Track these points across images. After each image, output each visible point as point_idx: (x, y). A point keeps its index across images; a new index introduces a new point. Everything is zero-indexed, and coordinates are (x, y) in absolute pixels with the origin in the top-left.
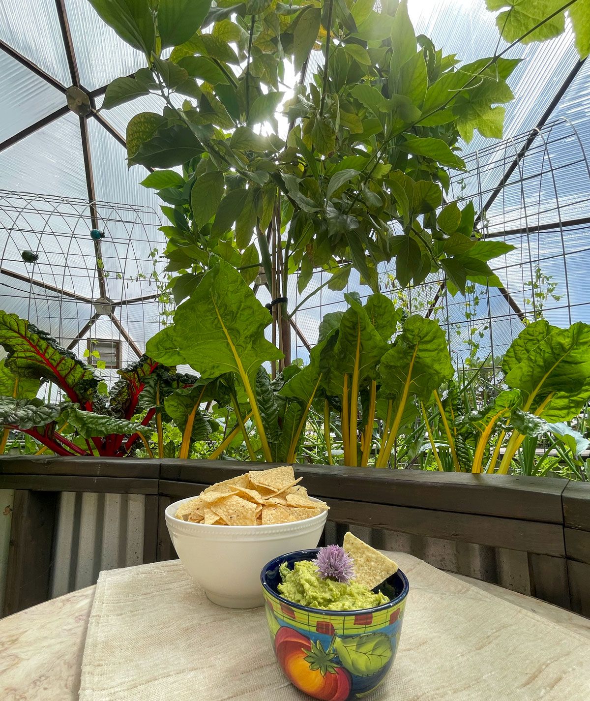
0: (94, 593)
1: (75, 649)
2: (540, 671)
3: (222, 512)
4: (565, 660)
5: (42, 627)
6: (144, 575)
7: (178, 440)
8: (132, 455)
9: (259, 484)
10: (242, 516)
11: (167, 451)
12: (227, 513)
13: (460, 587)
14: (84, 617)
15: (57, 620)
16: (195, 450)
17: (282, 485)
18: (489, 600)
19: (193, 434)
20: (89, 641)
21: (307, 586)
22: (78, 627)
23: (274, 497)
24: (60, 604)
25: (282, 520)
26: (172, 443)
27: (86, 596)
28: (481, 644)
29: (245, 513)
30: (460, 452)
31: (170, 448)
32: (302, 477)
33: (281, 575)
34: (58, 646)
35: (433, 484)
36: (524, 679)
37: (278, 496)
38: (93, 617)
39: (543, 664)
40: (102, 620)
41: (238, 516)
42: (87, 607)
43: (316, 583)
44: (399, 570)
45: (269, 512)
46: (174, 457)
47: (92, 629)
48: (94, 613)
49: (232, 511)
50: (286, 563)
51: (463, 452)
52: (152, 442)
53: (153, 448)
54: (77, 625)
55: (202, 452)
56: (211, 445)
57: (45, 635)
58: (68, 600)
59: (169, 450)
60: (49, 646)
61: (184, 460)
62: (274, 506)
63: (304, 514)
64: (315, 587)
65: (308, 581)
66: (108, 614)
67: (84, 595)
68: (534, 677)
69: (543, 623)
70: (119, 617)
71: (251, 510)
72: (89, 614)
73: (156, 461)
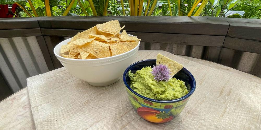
0: (28, 92)
1: (30, 125)
2: (223, 90)
3: (90, 51)
4: (229, 84)
5: (5, 117)
6: (52, 79)
7: (42, 6)
8: (18, 16)
9: (104, 32)
10: (102, 51)
11: (39, 12)
12: (93, 51)
13: (186, 61)
14: (28, 106)
15: (12, 111)
16: (53, 11)
17: (115, 30)
18: (197, 65)
19: (50, 3)
20: (36, 122)
21: (153, 87)
22: (26, 112)
23: (113, 37)
24: (10, 102)
25: (121, 49)
26: (39, 8)
27: (24, 94)
28: (200, 83)
29: (103, 50)
30: (182, 7)
31: (39, 11)
32: (125, 26)
33: (130, 77)
34: (19, 126)
35: (179, 23)
36: (219, 94)
37: (115, 36)
38: (33, 108)
39: (224, 87)
40: (39, 108)
41: (99, 51)
42: (27, 100)
43: (156, 84)
44: (183, 68)
45: (114, 46)
46: (44, 16)
47: (36, 116)
48: (33, 105)
49: (95, 50)
50: (130, 71)
51: (183, 7)
52: (27, 7)
53: (29, 10)
54: (26, 111)
55: (57, 11)
56: (60, 8)
57: (9, 121)
58: (14, 98)
59: (40, 12)
60: (13, 127)
61: (50, 17)
62: (115, 42)
63: (131, 45)
64: (156, 86)
65: (152, 84)
66: (41, 104)
67: (22, 94)
68: (221, 92)
69: (216, 71)
70: (48, 104)
71: (106, 48)
72: (29, 104)
73: (35, 19)
